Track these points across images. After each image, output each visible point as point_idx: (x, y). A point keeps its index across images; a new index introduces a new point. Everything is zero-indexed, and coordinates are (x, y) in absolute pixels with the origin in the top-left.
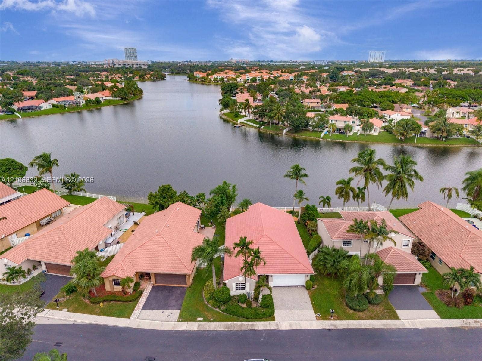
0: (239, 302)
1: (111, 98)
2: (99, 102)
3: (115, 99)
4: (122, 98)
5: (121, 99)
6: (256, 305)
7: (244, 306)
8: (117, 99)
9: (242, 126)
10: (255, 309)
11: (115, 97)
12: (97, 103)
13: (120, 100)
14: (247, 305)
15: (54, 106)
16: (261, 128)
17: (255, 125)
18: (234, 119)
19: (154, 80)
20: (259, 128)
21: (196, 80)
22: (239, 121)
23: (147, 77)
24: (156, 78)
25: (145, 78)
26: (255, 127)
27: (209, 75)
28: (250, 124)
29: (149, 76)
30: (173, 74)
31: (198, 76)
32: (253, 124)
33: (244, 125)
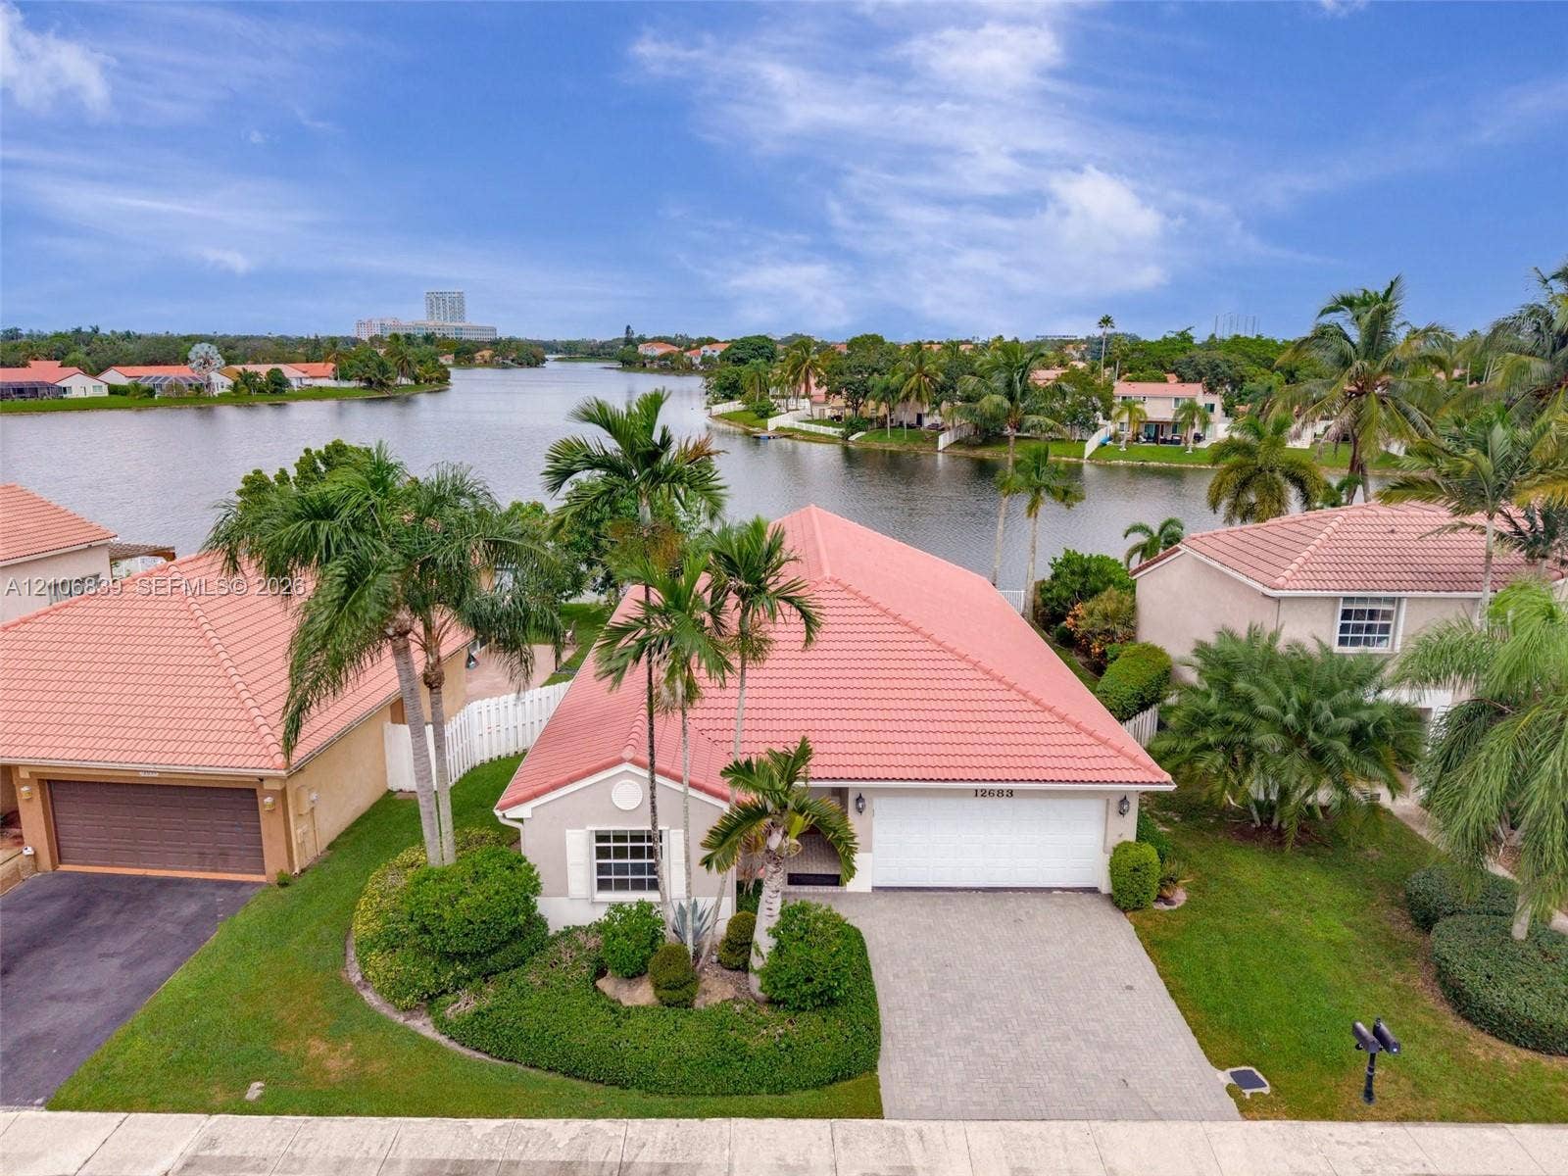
0: (601, 973)
1: (332, 383)
2: (280, 385)
3: (345, 384)
4: (369, 381)
5: (363, 384)
6: (730, 992)
7: (642, 994)
8: (353, 384)
9: (786, 436)
10: (720, 1020)
11: (345, 377)
12: (272, 387)
13: (364, 388)
14: (657, 986)
15: (114, 390)
16: (853, 438)
17: (830, 431)
18: (754, 423)
19: (505, 367)
20: (845, 437)
21: (645, 365)
22: (773, 423)
23: (483, 356)
24: (513, 361)
25: (473, 359)
26: (830, 436)
27: (688, 349)
28: (813, 428)
29: (487, 353)
30: (571, 359)
31: (649, 353)
32: (822, 429)
33: (788, 434)
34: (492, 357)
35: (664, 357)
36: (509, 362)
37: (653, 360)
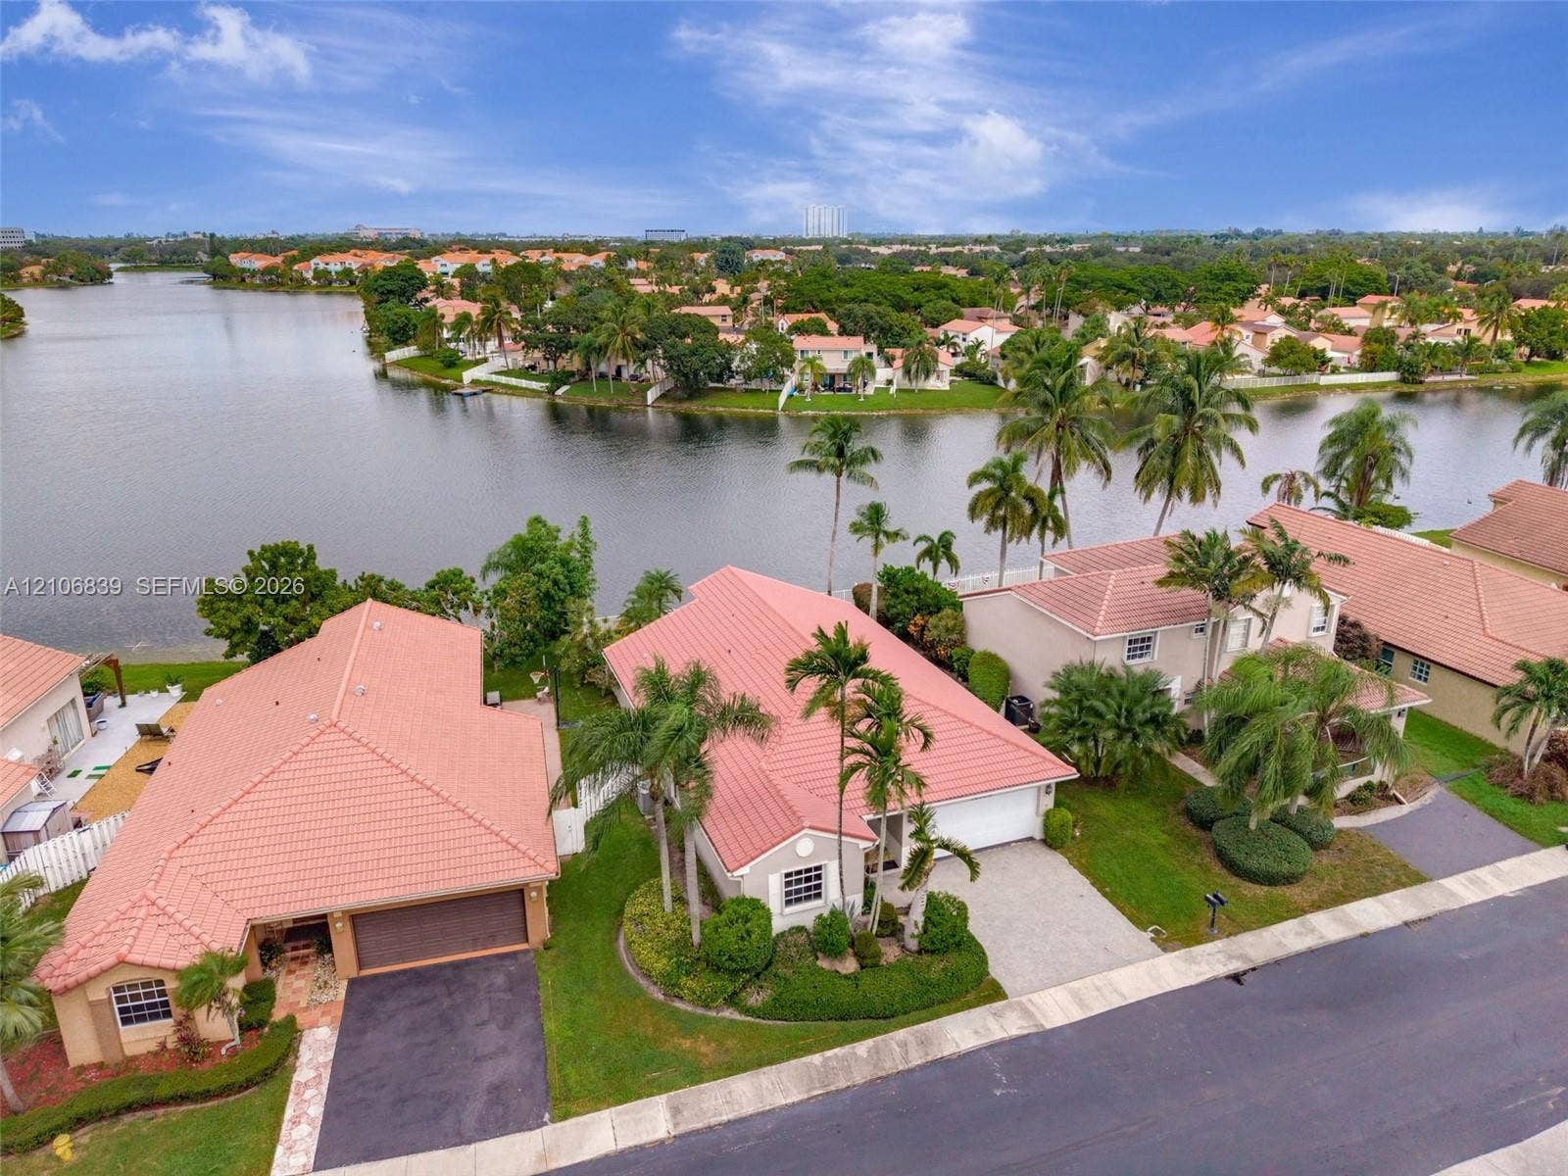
9: (484, 391)
16: (559, 392)
17: (535, 385)
18: (443, 374)
19: (63, 286)
20: (551, 392)
21: (243, 280)
22: (468, 376)
23: (32, 275)
24: (71, 277)
25: (20, 277)
26: (533, 391)
27: (294, 260)
28: (514, 381)
29: (36, 270)
30: (138, 269)
31: (246, 265)
32: (524, 383)
33: (487, 388)
34: (44, 274)
35: (267, 271)
36: (68, 279)
37: (254, 273)
